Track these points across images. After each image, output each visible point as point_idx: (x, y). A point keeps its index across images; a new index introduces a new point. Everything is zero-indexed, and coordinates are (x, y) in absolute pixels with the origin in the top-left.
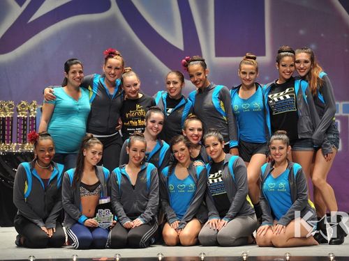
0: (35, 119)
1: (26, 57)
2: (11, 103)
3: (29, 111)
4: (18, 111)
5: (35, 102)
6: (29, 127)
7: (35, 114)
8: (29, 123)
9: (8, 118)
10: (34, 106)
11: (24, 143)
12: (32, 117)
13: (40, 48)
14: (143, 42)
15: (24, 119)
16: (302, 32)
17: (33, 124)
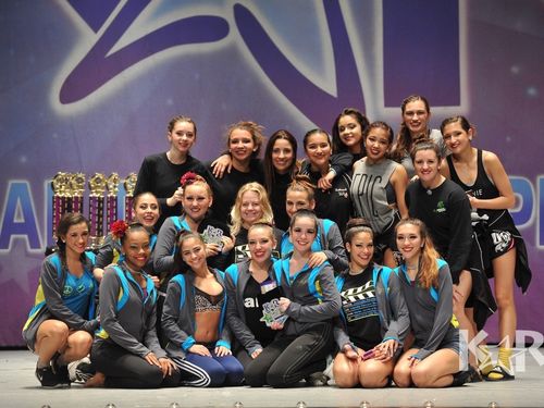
0: (116, 199)
1: (103, 108)
2: (80, 176)
3: (107, 187)
4: (90, 188)
5: (115, 175)
6: (106, 213)
7: (115, 192)
8: (106, 205)
9: (76, 198)
10: (115, 181)
11: (99, 236)
12: (112, 197)
13: (124, 94)
14: (275, 83)
15: (100, 201)
16: (515, 70)
17: (112, 207)
